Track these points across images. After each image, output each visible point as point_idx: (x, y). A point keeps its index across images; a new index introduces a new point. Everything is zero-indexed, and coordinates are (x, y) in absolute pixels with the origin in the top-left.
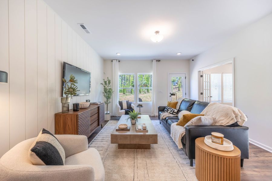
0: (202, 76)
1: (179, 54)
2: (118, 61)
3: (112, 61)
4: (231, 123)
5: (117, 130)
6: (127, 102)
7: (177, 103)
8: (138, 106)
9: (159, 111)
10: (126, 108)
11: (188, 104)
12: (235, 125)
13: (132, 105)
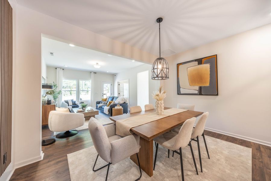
0: (119, 85)
1: (108, 72)
2: (62, 69)
3: (56, 69)
4: (123, 102)
5: (77, 112)
6: (72, 101)
7: (107, 98)
8: (80, 103)
9: (97, 104)
10: (72, 105)
11: (112, 99)
12: (125, 103)
13: (77, 103)
